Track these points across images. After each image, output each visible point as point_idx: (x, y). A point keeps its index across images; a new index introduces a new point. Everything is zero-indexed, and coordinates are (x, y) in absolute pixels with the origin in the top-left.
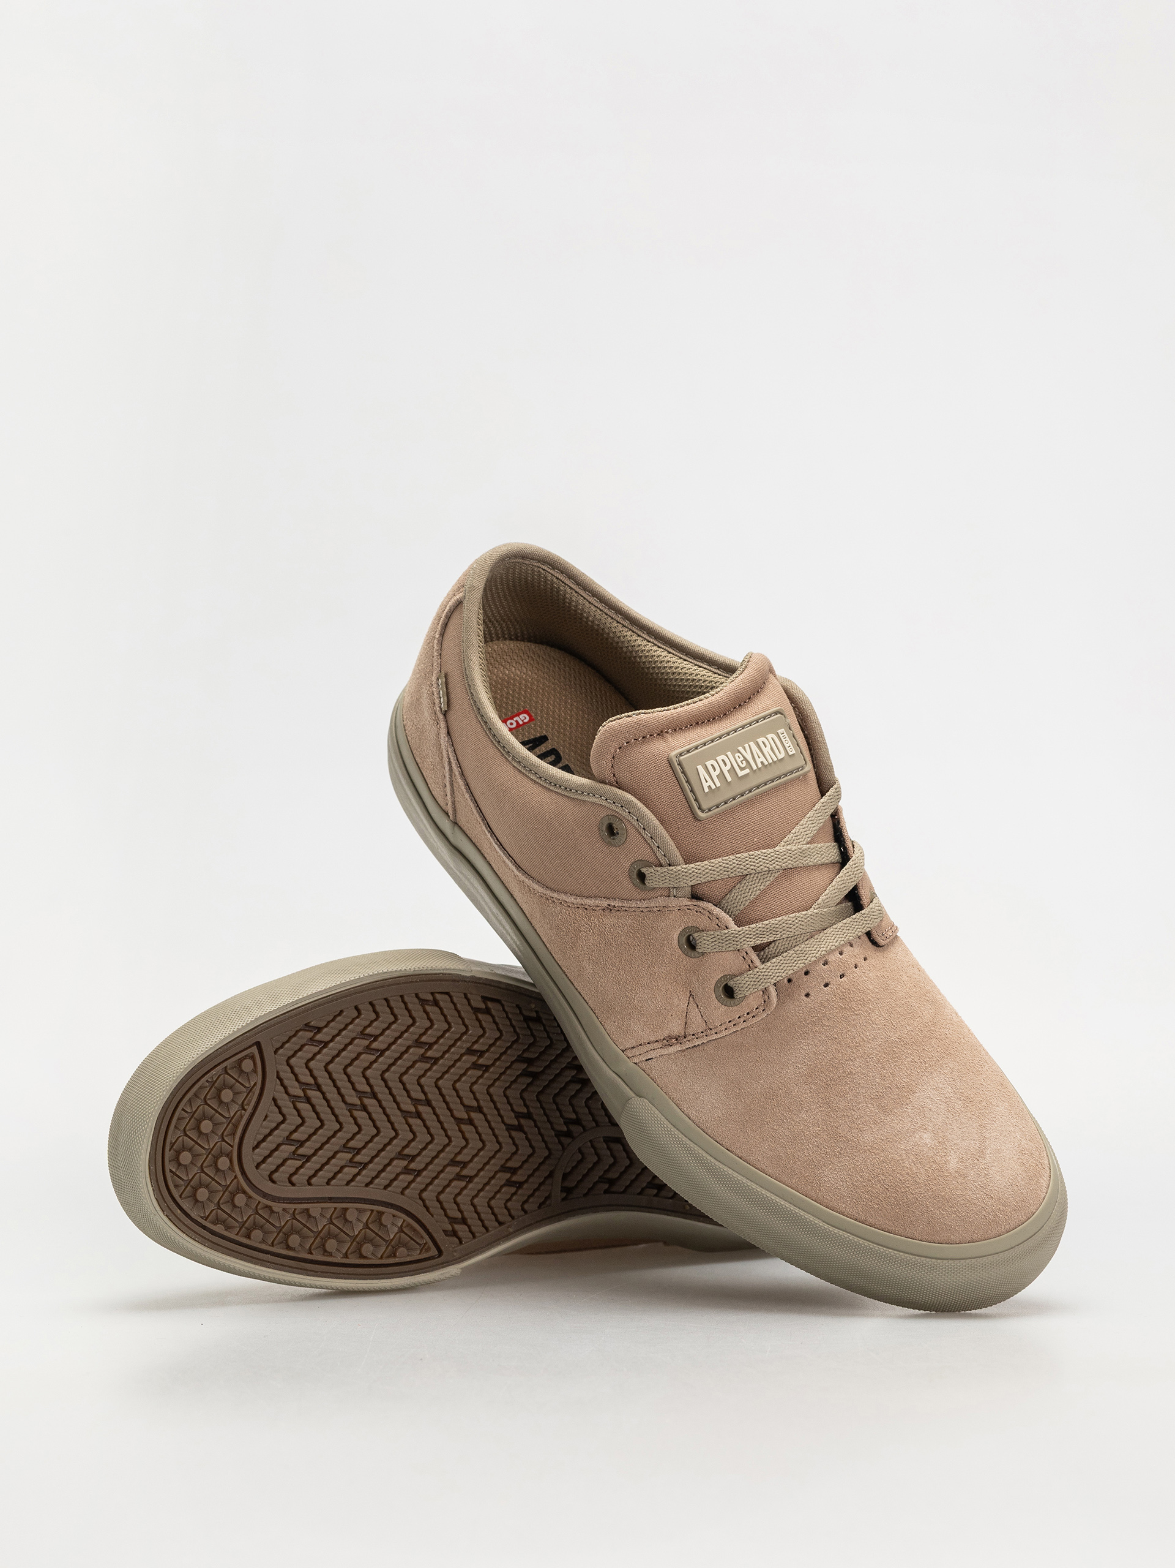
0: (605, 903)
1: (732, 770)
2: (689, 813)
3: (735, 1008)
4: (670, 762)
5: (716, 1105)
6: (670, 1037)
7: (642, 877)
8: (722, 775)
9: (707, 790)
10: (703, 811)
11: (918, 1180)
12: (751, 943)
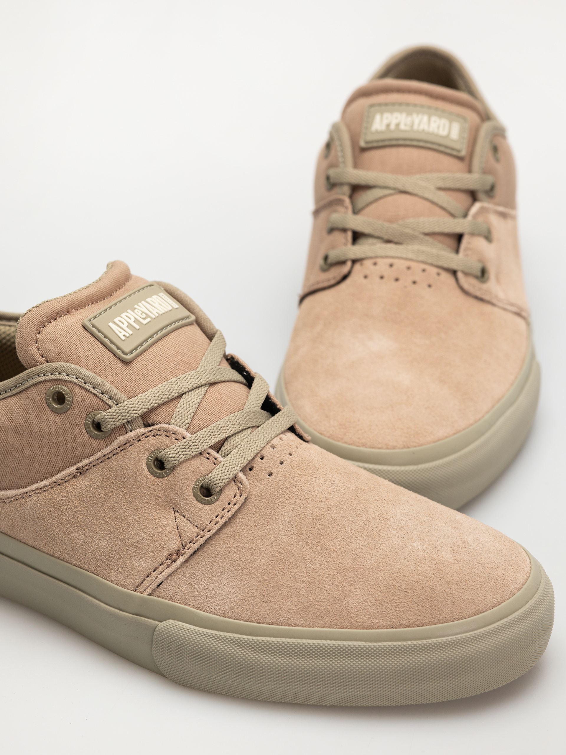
0: (73, 469)
1: (136, 321)
2: (116, 361)
3: (217, 503)
4: (85, 328)
5: (233, 591)
6: (171, 555)
7: (98, 426)
8: (130, 326)
9: (123, 338)
10: (126, 354)
11: (428, 575)
12: (208, 444)
